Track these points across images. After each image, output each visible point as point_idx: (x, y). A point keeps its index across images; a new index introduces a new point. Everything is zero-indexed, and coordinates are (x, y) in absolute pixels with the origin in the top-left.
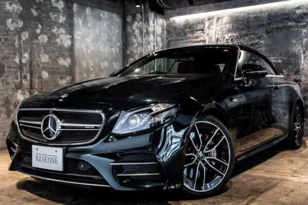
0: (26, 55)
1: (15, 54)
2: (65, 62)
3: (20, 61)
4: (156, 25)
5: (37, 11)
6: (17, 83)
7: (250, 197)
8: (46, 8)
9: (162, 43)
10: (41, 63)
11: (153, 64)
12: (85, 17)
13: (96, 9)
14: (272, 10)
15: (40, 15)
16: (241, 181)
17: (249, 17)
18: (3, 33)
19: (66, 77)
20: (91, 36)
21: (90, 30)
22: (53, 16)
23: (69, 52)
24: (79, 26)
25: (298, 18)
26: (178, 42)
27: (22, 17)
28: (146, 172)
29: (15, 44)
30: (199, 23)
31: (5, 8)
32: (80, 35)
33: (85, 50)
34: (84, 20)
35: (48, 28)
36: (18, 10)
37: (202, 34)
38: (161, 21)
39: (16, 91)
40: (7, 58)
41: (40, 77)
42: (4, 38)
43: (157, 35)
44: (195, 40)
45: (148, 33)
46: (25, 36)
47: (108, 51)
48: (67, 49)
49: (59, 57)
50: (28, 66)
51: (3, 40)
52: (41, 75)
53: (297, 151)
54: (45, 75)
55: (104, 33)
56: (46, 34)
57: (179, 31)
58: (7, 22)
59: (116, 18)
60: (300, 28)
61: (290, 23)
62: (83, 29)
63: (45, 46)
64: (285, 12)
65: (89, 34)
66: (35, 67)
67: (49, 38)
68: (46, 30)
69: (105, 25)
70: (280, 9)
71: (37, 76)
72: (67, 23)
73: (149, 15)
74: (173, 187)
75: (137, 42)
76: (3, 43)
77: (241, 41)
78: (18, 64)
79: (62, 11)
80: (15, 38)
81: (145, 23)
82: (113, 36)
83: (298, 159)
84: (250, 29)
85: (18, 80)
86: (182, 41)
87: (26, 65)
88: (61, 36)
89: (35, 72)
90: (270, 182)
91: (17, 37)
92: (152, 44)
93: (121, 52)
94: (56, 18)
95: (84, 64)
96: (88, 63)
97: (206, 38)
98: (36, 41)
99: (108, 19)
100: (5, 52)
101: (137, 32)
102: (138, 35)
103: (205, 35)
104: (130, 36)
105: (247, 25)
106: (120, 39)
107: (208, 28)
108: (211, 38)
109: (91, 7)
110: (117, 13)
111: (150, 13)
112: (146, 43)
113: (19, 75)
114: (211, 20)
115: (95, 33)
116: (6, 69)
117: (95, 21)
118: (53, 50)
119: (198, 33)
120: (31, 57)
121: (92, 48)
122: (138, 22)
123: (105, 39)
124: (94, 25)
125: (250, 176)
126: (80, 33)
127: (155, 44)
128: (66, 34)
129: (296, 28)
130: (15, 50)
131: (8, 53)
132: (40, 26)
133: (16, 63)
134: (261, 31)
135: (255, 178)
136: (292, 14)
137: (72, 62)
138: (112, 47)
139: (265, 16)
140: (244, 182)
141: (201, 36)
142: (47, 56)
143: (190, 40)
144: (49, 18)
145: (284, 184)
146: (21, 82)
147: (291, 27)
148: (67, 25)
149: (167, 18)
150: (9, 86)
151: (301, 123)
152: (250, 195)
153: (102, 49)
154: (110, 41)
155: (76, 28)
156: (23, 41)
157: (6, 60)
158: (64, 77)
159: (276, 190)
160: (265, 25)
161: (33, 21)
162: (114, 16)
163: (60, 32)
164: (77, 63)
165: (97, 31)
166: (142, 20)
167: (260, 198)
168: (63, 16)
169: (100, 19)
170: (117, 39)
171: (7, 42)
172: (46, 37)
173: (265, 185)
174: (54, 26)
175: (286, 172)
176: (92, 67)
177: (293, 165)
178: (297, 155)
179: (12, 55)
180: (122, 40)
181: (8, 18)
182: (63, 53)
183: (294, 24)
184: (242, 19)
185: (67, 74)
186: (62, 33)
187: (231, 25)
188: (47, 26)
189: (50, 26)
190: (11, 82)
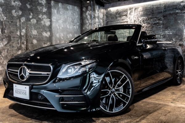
0: (24, 31)
1: (17, 30)
2: (46, 34)
3: (20, 34)
4: (100, 13)
5: (30, 5)
6: (18, 47)
7: (142, 116)
8: (35, 4)
9: (103, 23)
10: (32, 35)
11: (98, 35)
12: (58, 8)
13: (65, 4)
14: (166, 3)
15: (32, 7)
16: (140, 106)
17: (153, 8)
18: (10, 18)
19: (47, 43)
20: (62, 20)
21: (61, 16)
22: (39, 8)
23: (49, 29)
24: (55, 14)
25: (182, 8)
26: (112, 22)
27: (21, 9)
28: (77, 101)
29: (17, 25)
30: (124, 11)
31: (11, 4)
32: (55, 19)
33: (58, 27)
34: (57, 10)
35: (36, 15)
36: (19, 5)
37: (126, 18)
38: (102, 10)
39: (18, 51)
40: (13, 32)
41: (32, 43)
42: (11, 21)
43: (100, 19)
44: (122, 21)
45: (95, 17)
46: (23, 19)
47: (72, 28)
48: (47, 27)
49: (43, 31)
50: (25, 36)
51: (10, 22)
52: (32, 42)
53: (178, 86)
54: (35, 42)
55: (69, 17)
56: (35, 18)
57: (113, 16)
58: (12, 12)
59: (77, 9)
60: (183, 14)
61: (177, 11)
62: (57, 15)
63: (35, 25)
64: (174, 4)
65: (61, 18)
66: (29, 37)
67: (37, 21)
68: (35, 16)
69: (70, 13)
70: (171, 3)
71: (30, 42)
72: (48, 12)
73: (95, 7)
74: (94, 110)
75: (89, 23)
76: (10, 24)
77: (148, 21)
78: (19, 36)
79: (44, 5)
80: (17, 21)
81: (93, 11)
82: (75, 19)
83: (178, 91)
84: (154, 15)
85: (19, 44)
86: (115, 22)
87: (23, 36)
88: (44, 20)
89: (29, 40)
90: (157, 107)
91: (18, 20)
92: (97, 24)
93: (80, 28)
94: (41, 9)
95: (58, 35)
96: (60, 35)
97: (128, 20)
98: (29, 23)
99: (72, 10)
100: (11, 29)
101: (89, 17)
102: (89, 19)
103: (128, 18)
104: (85, 19)
105: (152, 12)
106: (79, 21)
107: (129, 14)
108: (131, 20)
109: (61, 3)
110: (77, 6)
111: (96, 6)
112: (94, 23)
113: (20, 42)
114: (131, 10)
115: (64, 17)
116: (12, 39)
117: (64, 11)
118: (39, 27)
119: (124, 17)
120: (26, 32)
121: (63, 26)
122: (89, 11)
123: (70, 21)
124: (64, 13)
125: (146, 102)
126: (55, 18)
127: (99, 24)
128: (47, 18)
129: (181, 13)
130: (17, 28)
131: (13, 30)
132: (32, 14)
133: (18, 35)
134: (160, 16)
135: (148, 104)
136: (179, 5)
137: (51, 34)
138: (74, 25)
139: (163, 7)
140: (141, 106)
141: (125, 19)
142: (36, 31)
143: (119, 21)
144: (37, 9)
145: (165, 108)
146: (21, 46)
147: (178, 13)
148: (47, 13)
149: (106, 9)
150: (14, 48)
151: (181, 70)
152: (143, 115)
153: (68, 27)
154: (73, 22)
155: (53, 15)
156: (22, 23)
157: (12, 34)
158: (46, 43)
159: (160, 111)
160: (163, 12)
161: (27, 11)
162: (76, 7)
163: (43, 17)
164: (54, 35)
165: (66, 16)
166: (91, 10)
167: (148, 117)
168: (45, 8)
169: (67, 9)
170: (78, 21)
171: (12, 23)
172: (35, 20)
173: (154, 108)
174: (40, 14)
175: (168, 100)
176: (63, 37)
177: (174, 96)
178: (178, 89)
179: (16, 31)
180: (80, 21)
181: (13, 9)
182: (45, 29)
183: (179, 11)
184: (149, 9)
185: (48, 41)
186: (45, 18)
187: (143, 12)
188: (36, 14)
189: (38, 14)
190: (15, 46)
